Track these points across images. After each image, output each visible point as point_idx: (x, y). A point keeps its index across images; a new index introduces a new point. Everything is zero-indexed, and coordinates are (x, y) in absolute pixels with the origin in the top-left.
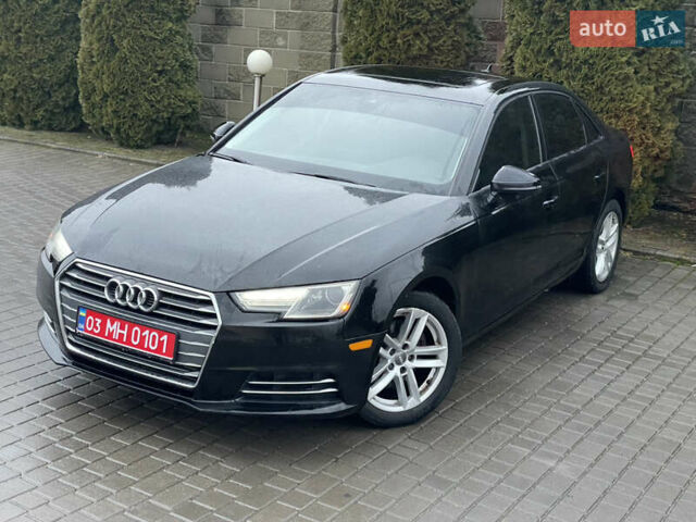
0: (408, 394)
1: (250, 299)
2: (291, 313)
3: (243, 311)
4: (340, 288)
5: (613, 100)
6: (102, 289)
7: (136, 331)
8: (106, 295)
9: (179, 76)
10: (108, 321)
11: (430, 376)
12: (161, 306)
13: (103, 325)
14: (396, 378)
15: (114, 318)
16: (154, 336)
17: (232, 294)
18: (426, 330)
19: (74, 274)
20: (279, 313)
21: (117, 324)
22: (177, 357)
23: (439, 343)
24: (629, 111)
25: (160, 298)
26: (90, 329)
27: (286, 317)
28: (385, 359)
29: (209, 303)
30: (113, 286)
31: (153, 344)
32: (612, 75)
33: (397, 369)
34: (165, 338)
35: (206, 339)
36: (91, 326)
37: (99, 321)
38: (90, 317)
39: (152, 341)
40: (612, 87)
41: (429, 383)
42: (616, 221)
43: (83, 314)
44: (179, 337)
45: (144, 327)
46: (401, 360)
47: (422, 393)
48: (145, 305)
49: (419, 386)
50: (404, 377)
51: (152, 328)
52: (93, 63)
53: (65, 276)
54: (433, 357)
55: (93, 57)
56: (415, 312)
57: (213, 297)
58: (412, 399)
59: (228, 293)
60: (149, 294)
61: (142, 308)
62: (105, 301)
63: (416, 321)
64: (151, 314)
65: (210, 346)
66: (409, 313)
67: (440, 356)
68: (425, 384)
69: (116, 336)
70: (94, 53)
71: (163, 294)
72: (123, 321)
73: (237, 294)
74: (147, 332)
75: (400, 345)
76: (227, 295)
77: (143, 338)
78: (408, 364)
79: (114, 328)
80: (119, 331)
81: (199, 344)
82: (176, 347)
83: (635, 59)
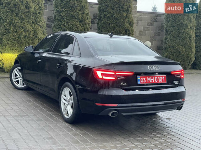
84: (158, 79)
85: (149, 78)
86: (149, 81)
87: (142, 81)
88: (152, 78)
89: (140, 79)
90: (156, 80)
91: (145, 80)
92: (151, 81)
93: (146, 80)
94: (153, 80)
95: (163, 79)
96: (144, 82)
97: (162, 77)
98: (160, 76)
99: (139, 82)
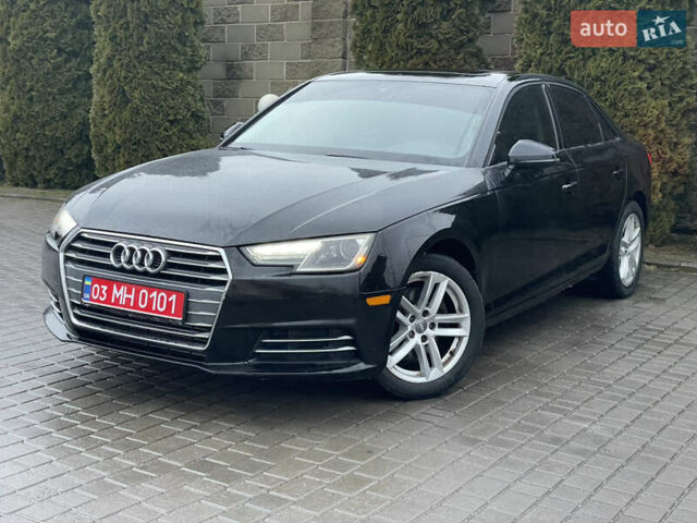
0: (431, 365)
1: (262, 253)
2: (304, 266)
3: (254, 265)
4: (354, 241)
5: (627, 115)
6: (106, 255)
7: (144, 294)
8: (112, 261)
9: (191, 126)
10: (115, 287)
11: (453, 347)
12: (169, 266)
13: (109, 292)
14: (417, 346)
15: (120, 284)
16: (162, 297)
17: (242, 249)
18: (446, 298)
19: (78, 245)
20: (292, 266)
21: (124, 289)
22: (187, 317)
23: (461, 311)
24: (645, 125)
25: (167, 258)
26: (95, 298)
27: (299, 270)
28: (406, 326)
29: (218, 259)
30: (119, 250)
31: (161, 307)
32: (625, 90)
33: (418, 337)
34: (174, 297)
35: (216, 296)
36: (96, 295)
37: (105, 288)
38: (96, 285)
39: (159, 302)
40: (626, 102)
41: (452, 354)
42: (638, 224)
43: (88, 283)
44: (188, 296)
45: (151, 289)
46: (422, 328)
47: (445, 364)
48: (152, 266)
49: (442, 357)
50: (426, 346)
51: (160, 289)
52: (105, 115)
53: (70, 248)
54: (455, 325)
55: (104, 110)
56: (434, 276)
57: (222, 252)
58: (435, 370)
59: (238, 247)
60: (157, 255)
61: (149, 270)
62: (111, 268)
63: (436, 286)
64: (159, 276)
65: (221, 303)
66: (428, 278)
67: (463, 324)
68: (448, 355)
69: (122, 301)
70: (106, 105)
71: (171, 254)
72: (129, 285)
73: (248, 249)
74: (155, 294)
75: (420, 311)
76: (237, 250)
77: (151, 300)
78: (428, 332)
79: (120, 293)
80: (126, 296)
81: (208, 303)
82: (186, 306)
83: (647, 74)
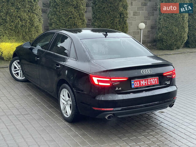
84: (151, 82)
85: (142, 82)
86: (142, 84)
87: (136, 85)
88: (145, 81)
89: (134, 83)
90: (149, 83)
91: (138, 84)
92: (144, 84)
93: (140, 83)
94: (146, 82)
95: (155, 81)
96: (138, 85)
97: (155, 79)
98: (152, 79)
99: (133, 86)
